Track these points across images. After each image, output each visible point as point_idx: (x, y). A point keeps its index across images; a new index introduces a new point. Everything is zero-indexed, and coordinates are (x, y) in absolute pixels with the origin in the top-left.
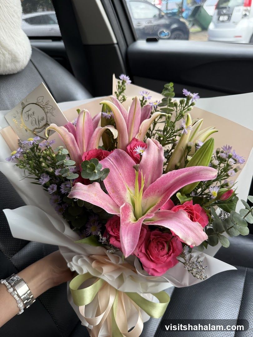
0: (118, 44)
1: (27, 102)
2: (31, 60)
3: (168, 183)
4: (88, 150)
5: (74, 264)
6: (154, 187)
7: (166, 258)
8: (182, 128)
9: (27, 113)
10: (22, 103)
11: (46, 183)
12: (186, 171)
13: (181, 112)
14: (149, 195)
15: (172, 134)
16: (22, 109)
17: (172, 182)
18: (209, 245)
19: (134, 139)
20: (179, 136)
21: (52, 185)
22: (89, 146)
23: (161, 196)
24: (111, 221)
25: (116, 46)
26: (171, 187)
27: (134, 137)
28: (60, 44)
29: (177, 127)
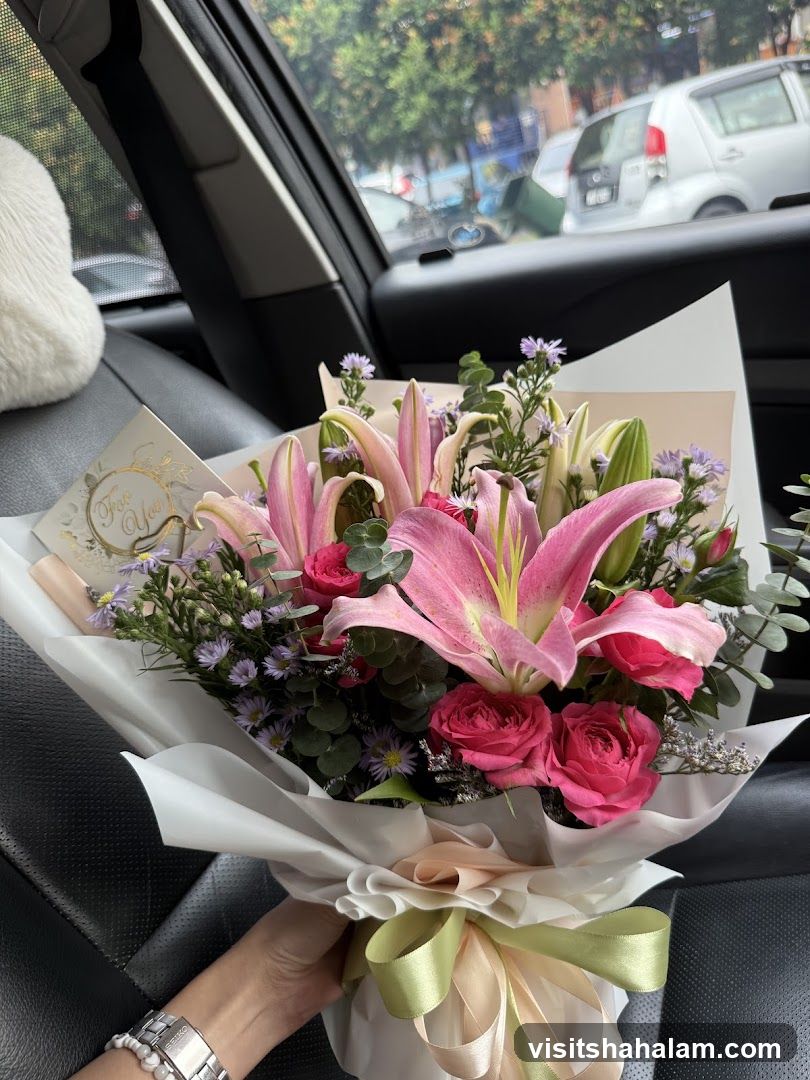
0: (341, 281)
1: (101, 470)
2: (103, 360)
3: (566, 557)
4: (311, 551)
5: (356, 897)
6: (535, 577)
7: (627, 766)
8: (544, 436)
9: (106, 502)
10: (88, 478)
11: (222, 662)
12: (604, 508)
13: (532, 393)
14: (527, 603)
15: (523, 455)
16: (88, 496)
17: (575, 550)
18: (720, 707)
19: (428, 494)
20: (543, 454)
21: (238, 664)
22: (311, 540)
23: (558, 597)
24: (440, 713)
25: (339, 288)
26: (576, 564)
27: (425, 490)
28: (180, 312)
29: (531, 437)
